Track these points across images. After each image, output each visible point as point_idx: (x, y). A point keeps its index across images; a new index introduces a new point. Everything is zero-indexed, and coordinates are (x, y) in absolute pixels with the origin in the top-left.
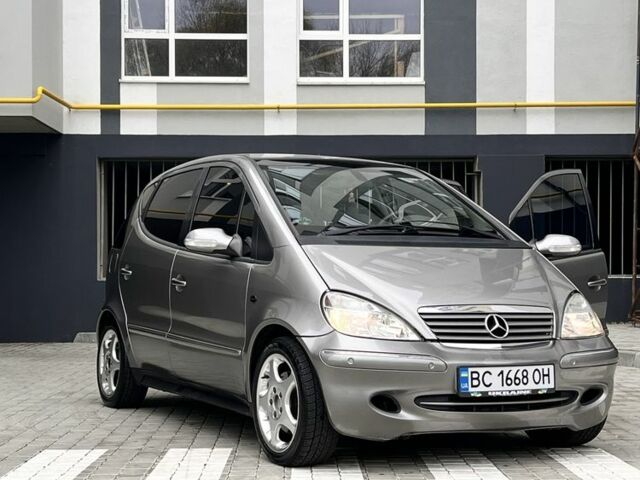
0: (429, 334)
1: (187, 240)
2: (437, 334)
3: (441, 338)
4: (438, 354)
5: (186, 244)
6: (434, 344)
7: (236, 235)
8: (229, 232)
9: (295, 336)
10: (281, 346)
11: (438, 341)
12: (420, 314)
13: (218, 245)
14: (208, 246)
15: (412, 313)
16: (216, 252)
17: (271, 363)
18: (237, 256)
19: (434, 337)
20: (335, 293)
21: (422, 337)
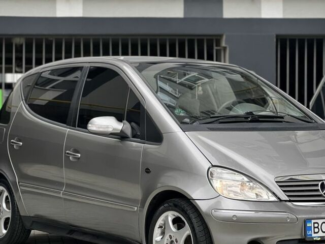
0: (284, 197)
1: (89, 125)
2: (288, 196)
3: (292, 199)
4: (291, 210)
5: (89, 128)
6: (288, 203)
7: (125, 121)
8: (120, 119)
9: (189, 200)
10: (176, 206)
11: (290, 201)
12: (276, 182)
13: (114, 129)
14: (106, 130)
15: (270, 181)
16: (112, 135)
17: (167, 217)
18: (128, 137)
19: (287, 199)
20: (216, 168)
21: (279, 198)
